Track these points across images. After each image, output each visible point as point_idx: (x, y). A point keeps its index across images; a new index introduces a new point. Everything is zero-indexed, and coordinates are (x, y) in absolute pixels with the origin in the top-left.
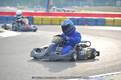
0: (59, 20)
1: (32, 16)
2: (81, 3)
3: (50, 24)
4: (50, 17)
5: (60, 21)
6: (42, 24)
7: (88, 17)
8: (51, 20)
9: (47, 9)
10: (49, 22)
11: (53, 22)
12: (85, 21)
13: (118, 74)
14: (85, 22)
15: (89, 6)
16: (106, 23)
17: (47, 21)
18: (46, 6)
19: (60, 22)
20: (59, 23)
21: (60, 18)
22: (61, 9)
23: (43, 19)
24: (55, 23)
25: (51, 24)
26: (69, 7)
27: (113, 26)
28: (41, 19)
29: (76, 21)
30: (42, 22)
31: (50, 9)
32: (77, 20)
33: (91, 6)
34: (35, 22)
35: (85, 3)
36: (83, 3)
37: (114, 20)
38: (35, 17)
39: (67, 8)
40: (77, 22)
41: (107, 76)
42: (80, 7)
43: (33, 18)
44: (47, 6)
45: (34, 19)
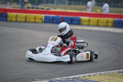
0: (34, 17)
4: (25, 14)
5: (35, 18)
6: (16, 21)
7: (63, 15)
8: (26, 17)
9: (22, 6)
10: (23, 20)
11: (28, 20)
12: (61, 19)
13: (95, 75)
14: (60, 21)
15: (64, 4)
17: (21, 18)
19: (35, 20)
22: (35, 7)
23: (18, 16)
24: (29, 20)
25: (26, 22)
26: (43, 5)
27: (89, 25)
30: (16, 19)
31: (24, 6)
32: (52, 18)
34: (9, 19)
37: (89, 19)
38: (8, 13)
39: (41, 6)
40: (52, 21)
41: (84, 77)
42: (55, 5)
43: (7, 15)
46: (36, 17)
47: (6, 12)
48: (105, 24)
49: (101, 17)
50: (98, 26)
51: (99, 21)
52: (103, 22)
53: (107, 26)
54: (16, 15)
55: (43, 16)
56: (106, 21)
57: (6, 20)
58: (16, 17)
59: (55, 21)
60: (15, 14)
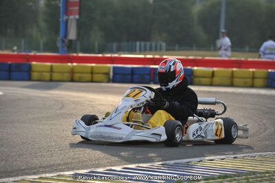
0: (89, 70)
1: (29, 63)
2: (138, 43)
3: (69, 79)
4: (69, 64)
5: (92, 73)
6: (51, 80)
8: (72, 71)
9: (62, 47)
10: (67, 76)
11: (77, 76)
12: (150, 74)
14: (147, 77)
16: (196, 80)
17: (62, 73)
18: (61, 42)
19: (92, 77)
20: (90, 79)
21: (92, 67)
23: (54, 69)
24: (80, 77)
25: (72, 80)
27: (211, 85)
28: (49, 70)
29: (129, 74)
30: (51, 76)
32: (129, 72)
33: (161, 49)
34: (35, 75)
35: (148, 44)
36: (143, 43)
37: (213, 72)
38: (34, 63)
40: (129, 77)
43: (30, 66)
44: (63, 41)
45: (33, 69)
46: (95, 71)
47: (28, 61)
48: (249, 81)
49: (239, 67)
50: (232, 85)
51: (235, 75)
52: (244, 78)
53: (253, 86)
54: (52, 67)
55: (109, 68)
56: (251, 75)
57: (30, 79)
58: (52, 70)
59: (136, 77)
60: (49, 64)
